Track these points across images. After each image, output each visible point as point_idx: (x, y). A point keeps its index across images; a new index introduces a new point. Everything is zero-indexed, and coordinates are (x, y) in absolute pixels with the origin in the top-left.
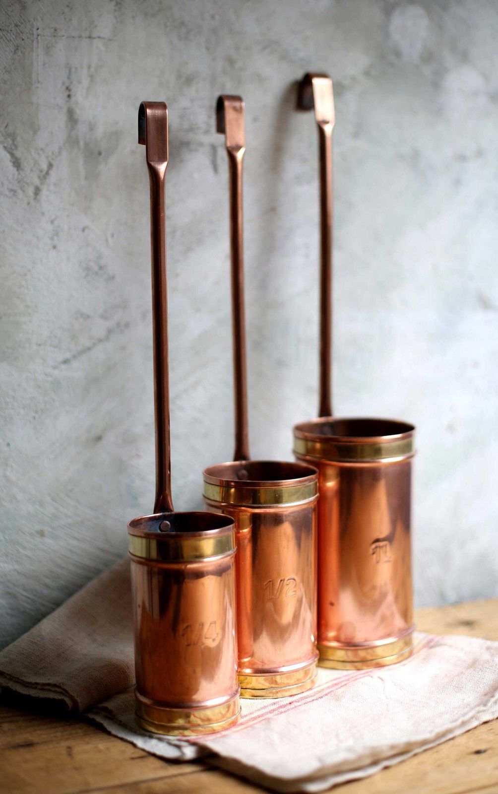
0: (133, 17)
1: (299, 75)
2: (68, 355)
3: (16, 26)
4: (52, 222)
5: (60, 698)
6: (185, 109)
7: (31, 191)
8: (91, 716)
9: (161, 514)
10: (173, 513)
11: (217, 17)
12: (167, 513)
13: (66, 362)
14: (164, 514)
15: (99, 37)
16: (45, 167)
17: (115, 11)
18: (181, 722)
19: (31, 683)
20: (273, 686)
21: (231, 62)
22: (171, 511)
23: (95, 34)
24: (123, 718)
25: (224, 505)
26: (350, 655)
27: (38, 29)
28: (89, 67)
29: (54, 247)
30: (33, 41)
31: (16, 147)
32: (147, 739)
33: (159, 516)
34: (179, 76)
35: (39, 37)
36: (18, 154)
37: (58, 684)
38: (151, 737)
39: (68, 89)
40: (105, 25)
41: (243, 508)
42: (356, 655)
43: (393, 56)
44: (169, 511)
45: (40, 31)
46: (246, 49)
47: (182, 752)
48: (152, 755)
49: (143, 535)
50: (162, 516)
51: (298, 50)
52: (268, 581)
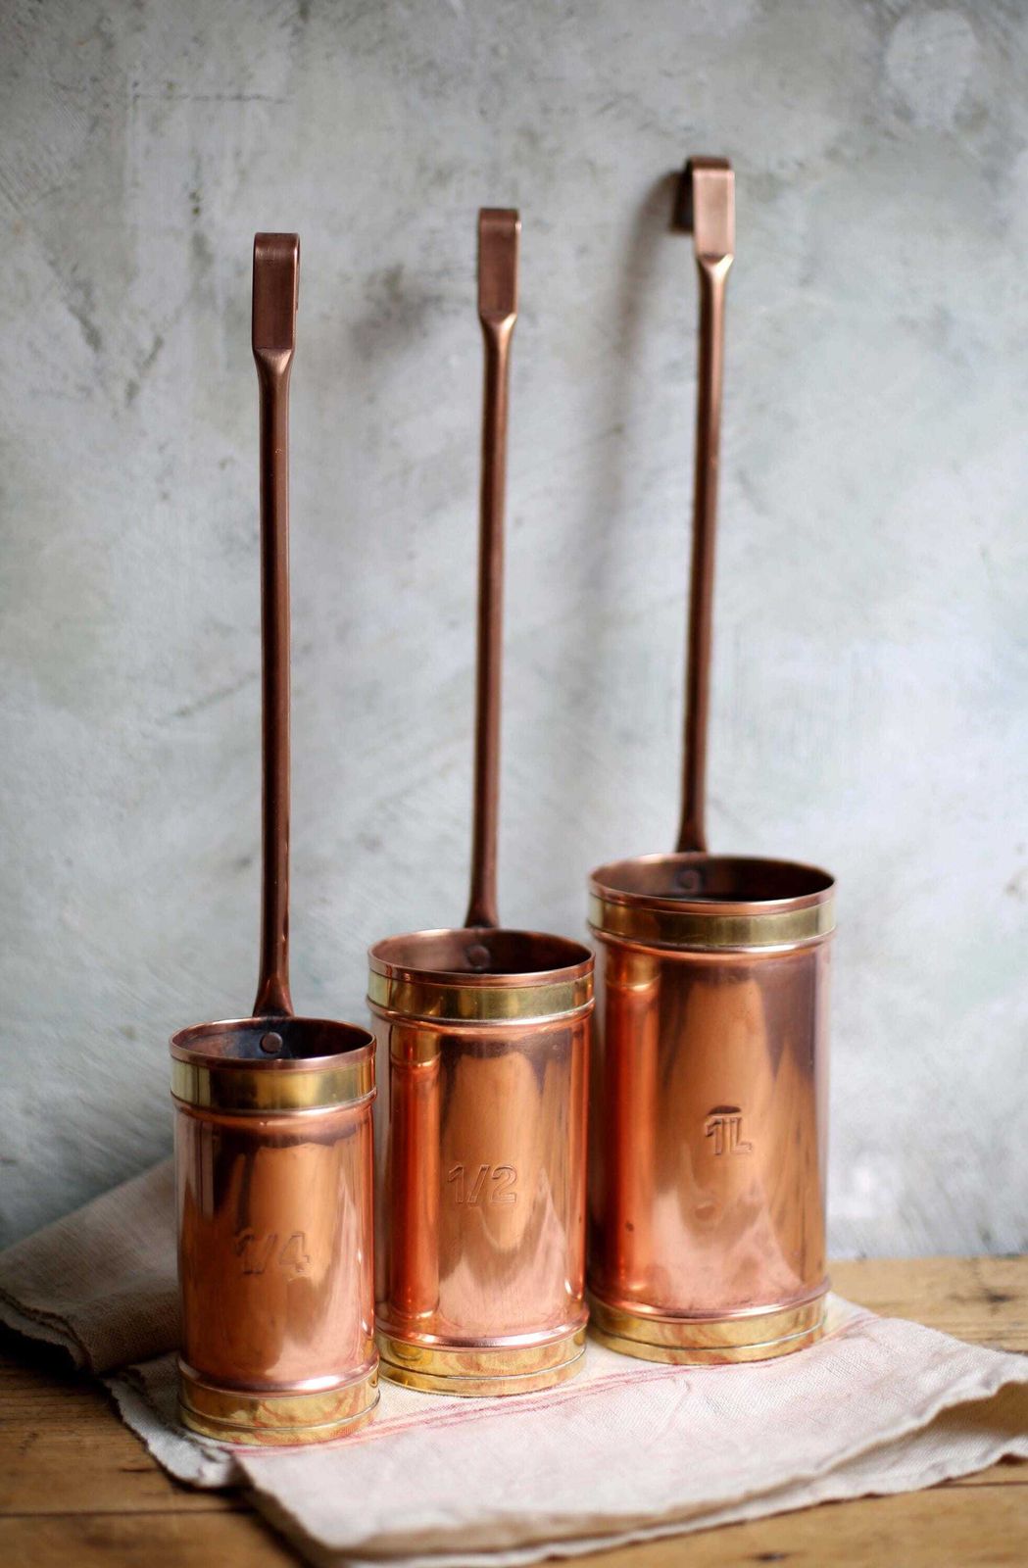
1: (678, 164)
2: (188, 701)
3: (95, 80)
4: (161, 448)
5: (61, 1343)
6: (433, 232)
7: (119, 390)
8: (108, 1384)
9: (265, 1018)
10: (288, 1018)
11: (504, 50)
12: (275, 1018)
13: (183, 713)
14: (270, 1018)
15: (258, 97)
16: (147, 344)
17: (292, 45)
18: (240, 1417)
19: (27, 1309)
20: (472, 1373)
21: (531, 137)
22: (287, 1014)
23: (249, 92)
24: (158, 1395)
25: (394, 1015)
26: (667, 1334)
27: (136, 84)
28: (238, 154)
29: (165, 496)
30: (126, 108)
31: (93, 307)
32: (176, 1437)
33: (259, 1023)
34: (422, 169)
35: (140, 102)
36: (96, 320)
37: (65, 1317)
38: (181, 1436)
39: (194, 196)
40: (271, 73)
41: (422, 1023)
42: (679, 1334)
43: (892, 118)
44: (280, 1015)
45: (139, 89)
46: (565, 110)
47: (200, 1472)
48: (162, 1469)
49: (187, 1059)
50: (265, 1022)
51: (676, 110)
52: (457, 1167)
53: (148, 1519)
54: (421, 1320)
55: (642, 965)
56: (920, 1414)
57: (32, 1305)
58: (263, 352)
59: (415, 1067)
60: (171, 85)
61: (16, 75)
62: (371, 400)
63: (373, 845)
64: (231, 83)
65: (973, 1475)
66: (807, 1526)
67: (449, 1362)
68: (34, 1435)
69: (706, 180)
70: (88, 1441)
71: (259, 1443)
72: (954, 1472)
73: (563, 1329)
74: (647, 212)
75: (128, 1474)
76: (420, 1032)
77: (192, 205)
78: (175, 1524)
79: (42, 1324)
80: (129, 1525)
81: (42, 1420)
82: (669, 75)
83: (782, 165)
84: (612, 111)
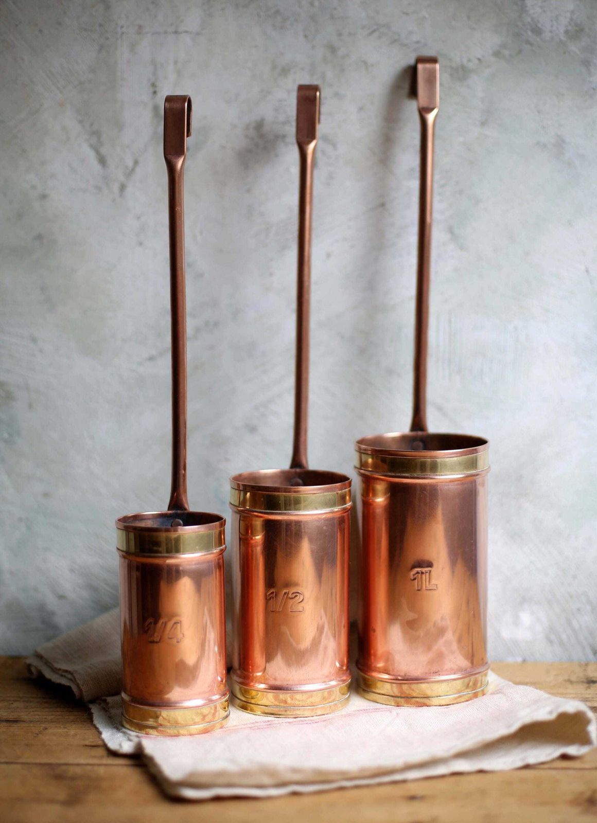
0: (223, 9)
1: (412, 62)
2: (153, 352)
3: (100, 25)
4: (138, 218)
5: (69, 685)
6: (280, 101)
7: (116, 188)
9: (174, 511)
10: (186, 512)
11: (316, 4)
12: (179, 512)
13: (151, 359)
14: (176, 512)
15: (186, 32)
16: (130, 163)
17: (204, 4)
21: (333, 49)
22: (186, 509)
23: (181, 29)
24: (114, 711)
25: (242, 510)
27: (122, 27)
28: (176, 62)
29: (141, 244)
30: (117, 39)
31: (102, 145)
33: (171, 514)
34: (274, 67)
35: (124, 36)
36: (104, 151)
37: (72, 672)
38: (119, 731)
39: (153, 85)
40: (193, 20)
41: (255, 513)
42: (400, 689)
43: (530, 33)
44: (182, 510)
45: (124, 30)
46: (350, 34)
47: (120, 745)
48: (105, 746)
49: (123, 528)
50: (173, 514)
51: (411, 33)
52: (271, 591)
53: (89, 768)
54: (256, 676)
55: (380, 487)
56: (509, 726)
57: (58, 666)
58: (169, 157)
59: (252, 539)
60: (140, 27)
61: (60, 24)
62: (249, 191)
63: (253, 429)
64: (172, 24)
65: (543, 763)
66: (441, 785)
67: (269, 698)
68: (46, 729)
69: (425, 69)
70: (72, 732)
71: (158, 734)
72: (532, 760)
73: (333, 683)
74: (395, 88)
75: (87, 747)
76: (254, 519)
77: (152, 90)
78: (102, 771)
79: (62, 676)
80: (78, 770)
81: (53, 722)
82: (407, 14)
83: (469, 60)
84: (376, 34)
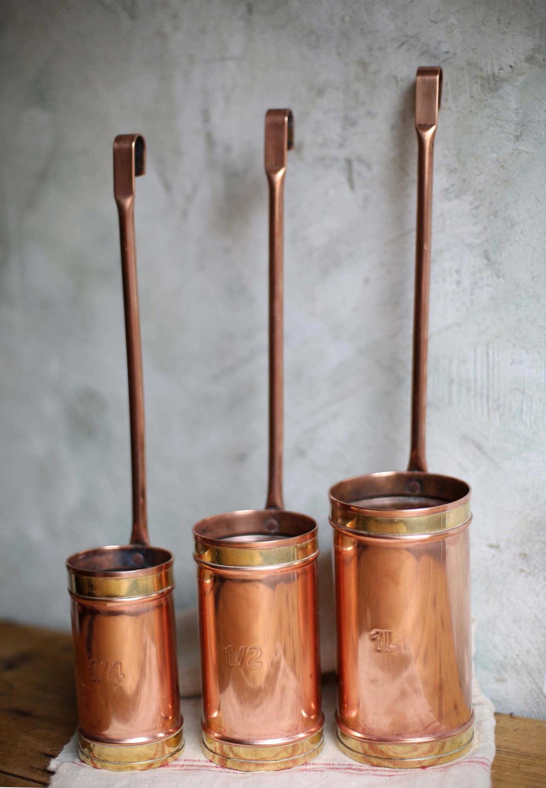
0: (263, 32)
2: (217, 371)
6: (318, 122)
7: (179, 213)
13: (215, 378)
15: (231, 58)
23: (227, 56)
34: (311, 88)
39: (206, 112)
40: (236, 45)
46: (380, 49)
51: (440, 42)
58: (119, 197)
60: (192, 56)
64: (219, 52)
77: (204, 117)
83: (501, 69)
84: (405, 47)
